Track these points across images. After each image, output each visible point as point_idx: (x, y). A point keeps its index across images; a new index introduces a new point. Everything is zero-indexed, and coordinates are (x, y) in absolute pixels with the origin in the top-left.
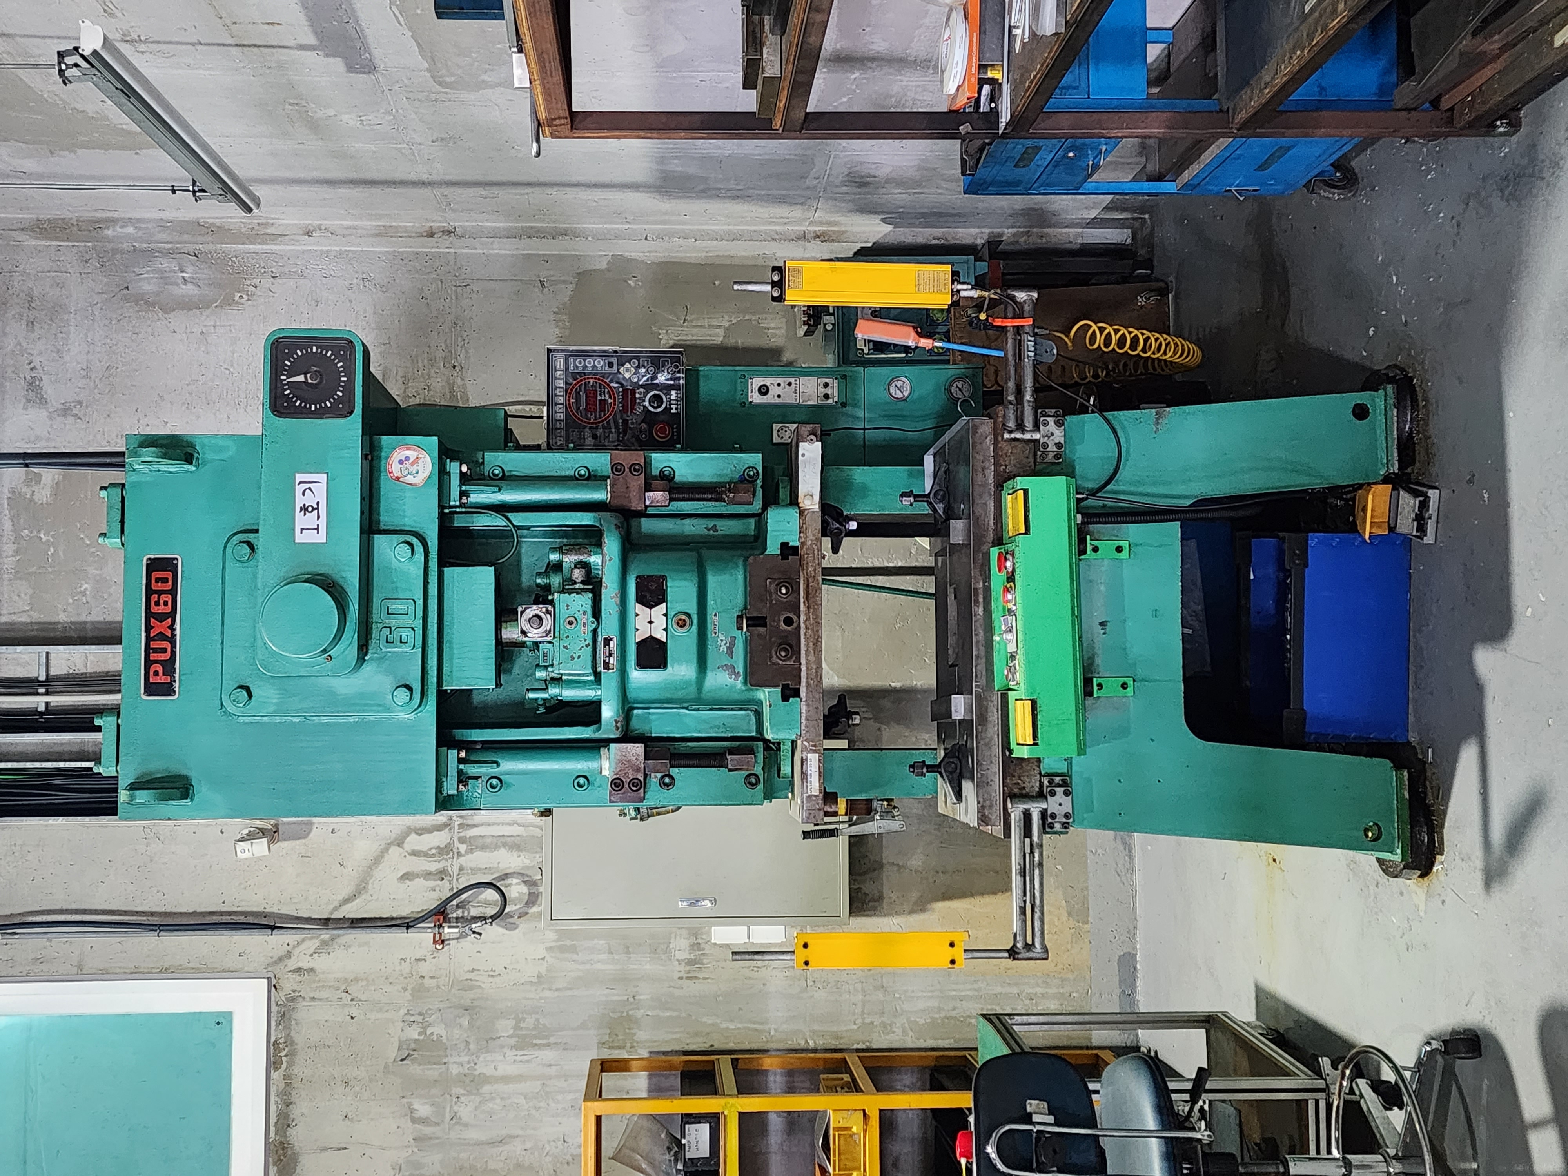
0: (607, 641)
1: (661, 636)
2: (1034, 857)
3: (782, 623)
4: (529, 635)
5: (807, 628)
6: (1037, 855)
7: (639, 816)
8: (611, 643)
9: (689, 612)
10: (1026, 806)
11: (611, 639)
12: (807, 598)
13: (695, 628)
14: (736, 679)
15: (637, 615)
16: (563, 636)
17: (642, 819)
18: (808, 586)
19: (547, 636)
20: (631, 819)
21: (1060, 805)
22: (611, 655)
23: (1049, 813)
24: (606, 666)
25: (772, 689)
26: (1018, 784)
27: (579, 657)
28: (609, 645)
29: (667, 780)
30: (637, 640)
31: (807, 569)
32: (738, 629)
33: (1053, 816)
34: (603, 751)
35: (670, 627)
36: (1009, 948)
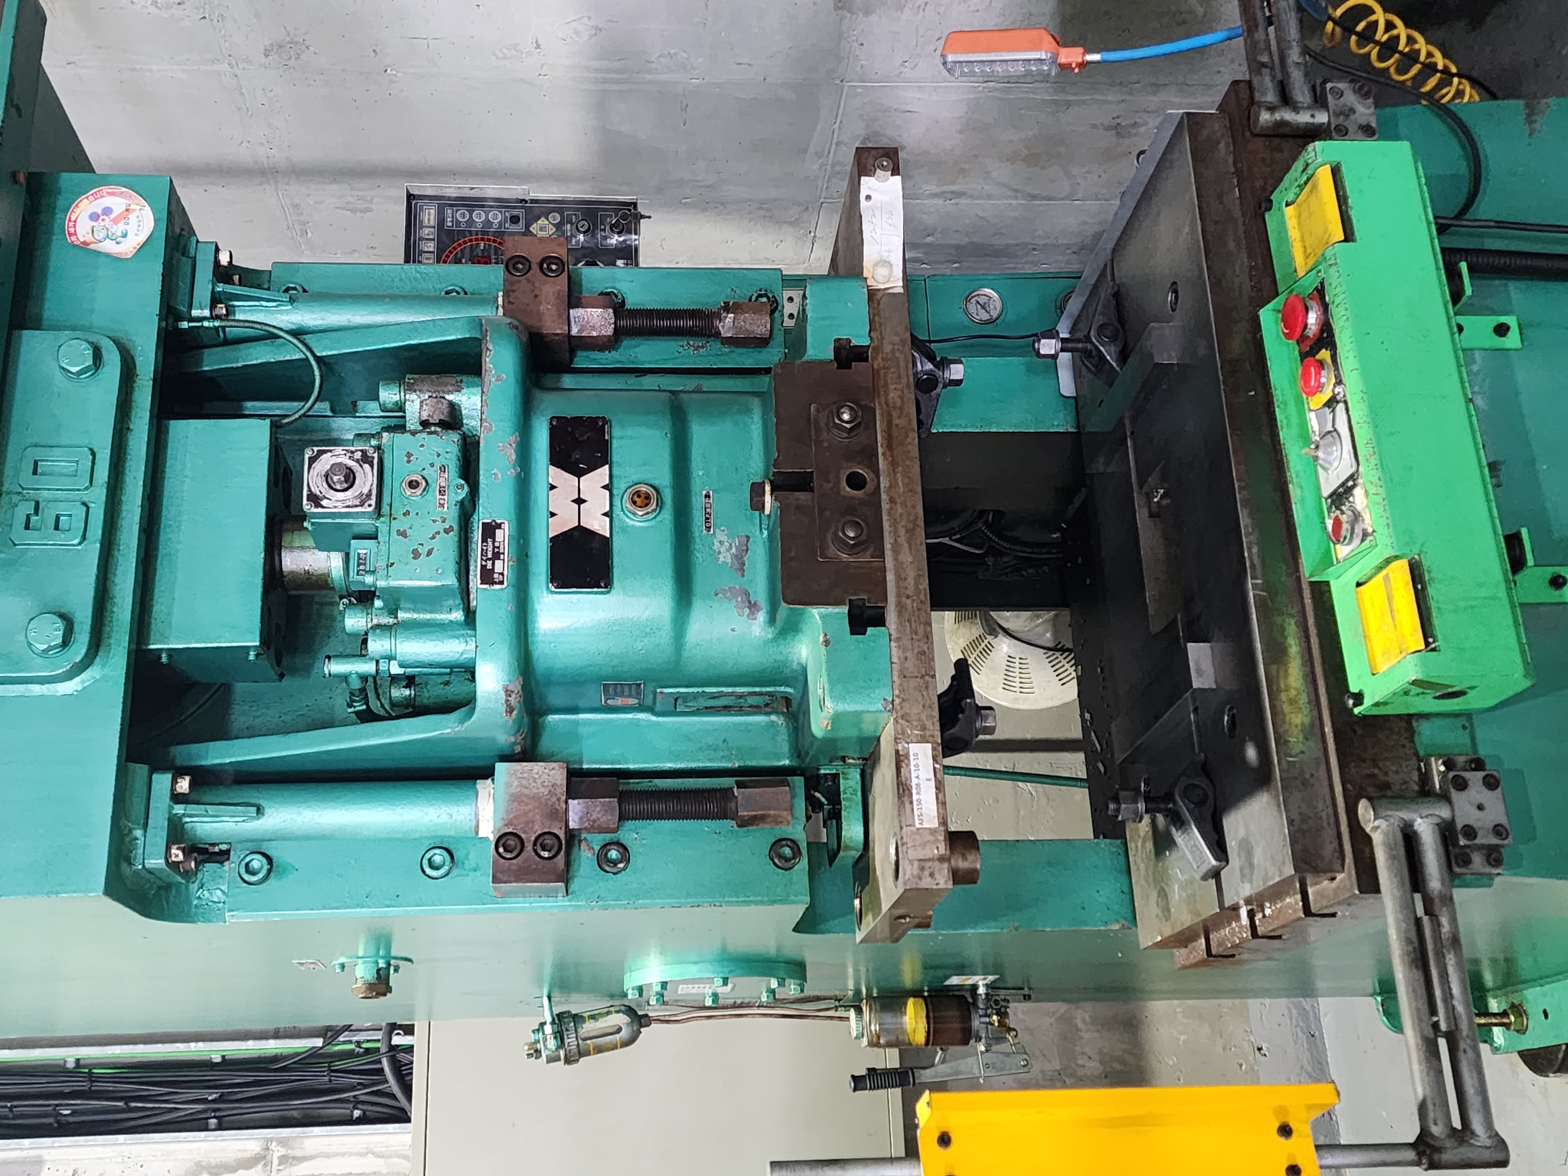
0: (489, 530)
1: (599, 525)
2: (1439, 925)
3: (844, 483)
4: (324, 502)
5: (892, 501)
6: (1444, 921)
7: (562, 1053)
8: (498, 532)
9: (656, 482)
10: (1406, 815)
11: (499, 526)
12: (890, 446)
13: (667, 515)
14: (752, 615)
15: (552, 487)
16: (398, 511)
17: (568, 1061)
18: (890, 422)
19: (362, 505)
20: (550, 1060)
21: (1480, 807)
22: (496, 556)
23: (1459, 826)
24: (488, 577)
25: (831, 610)
26: (1373, 776)
27: (429, 553)
28: (493, 537)
29: (614, 854)
30: (551, 536)
31: (887, 393)
32: (753, 508)
33: (1470, 832)
34: (480, 784)
35: (617, 511)
36: (1412, 1139)
